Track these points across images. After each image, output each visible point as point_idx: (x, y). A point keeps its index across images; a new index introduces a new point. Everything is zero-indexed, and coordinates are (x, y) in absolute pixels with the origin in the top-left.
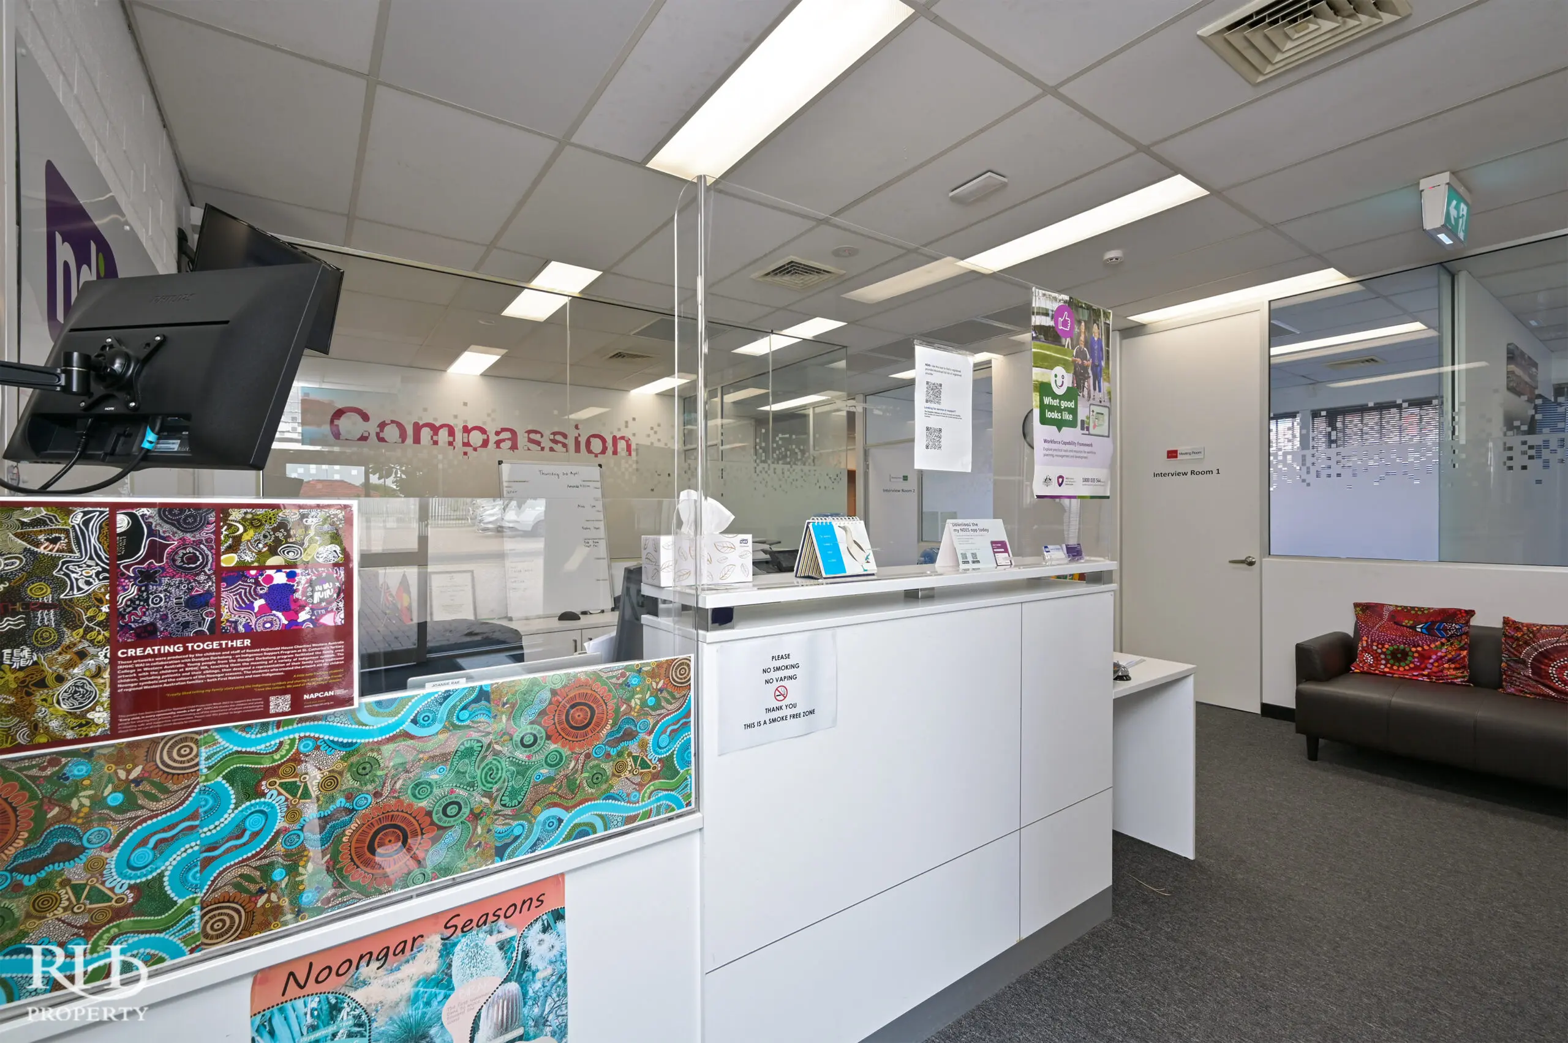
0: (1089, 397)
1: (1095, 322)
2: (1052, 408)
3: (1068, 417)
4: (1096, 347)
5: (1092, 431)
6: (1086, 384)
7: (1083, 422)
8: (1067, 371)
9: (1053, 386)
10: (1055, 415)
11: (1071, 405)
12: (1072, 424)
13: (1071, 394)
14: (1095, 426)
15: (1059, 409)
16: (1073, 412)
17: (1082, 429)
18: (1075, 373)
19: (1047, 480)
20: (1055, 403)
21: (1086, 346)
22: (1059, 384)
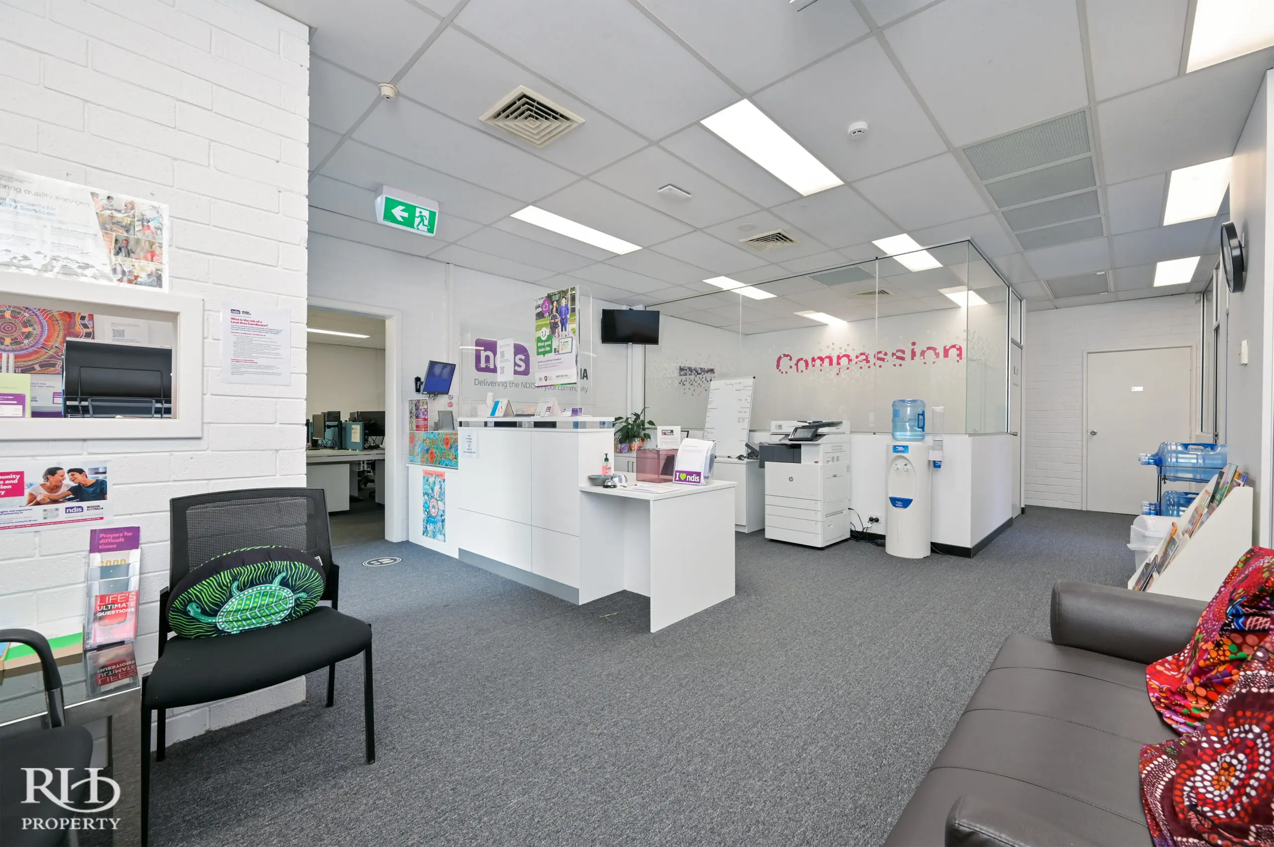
0: (559, 336)
1: (563, 297)
2: (541, 347)
3: (548, 349)
4: (564, 309)
5: (560, 352)
6: (557, 330)
7: (555, 349)
8: (547, 328)
9: (541, 337)
10: (543, 350)
11: (549, 343)
12: (550, 352)
13: (549, 338)
14: (562, 350)
15: (544, 347)
16: (550, 346)
17: (555, 352)
18: (551, 328)
19: (540, 379)
20: (543, 344)
21: (557, 312)
22: (544, 335)
